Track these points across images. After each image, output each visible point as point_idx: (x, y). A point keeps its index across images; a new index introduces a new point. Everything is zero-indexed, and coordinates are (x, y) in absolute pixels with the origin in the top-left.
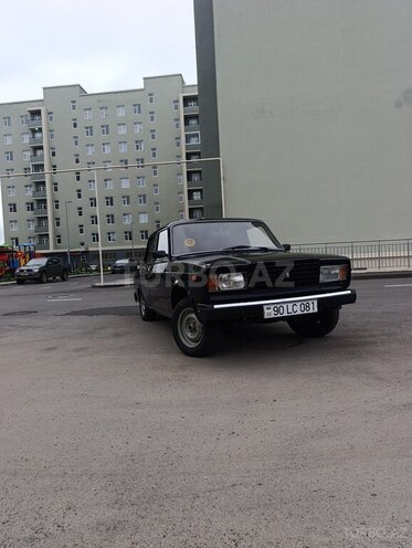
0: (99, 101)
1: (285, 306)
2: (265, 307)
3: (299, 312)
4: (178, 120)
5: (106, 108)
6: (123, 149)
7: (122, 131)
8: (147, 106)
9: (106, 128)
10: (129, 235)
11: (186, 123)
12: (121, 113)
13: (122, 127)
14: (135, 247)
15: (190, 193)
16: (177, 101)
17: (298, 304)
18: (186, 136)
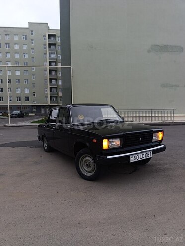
0: (5, 31)
1: (139, 155)
2: (131, 157)
3: (145, 158)
4: (45, 45)
5: (8, 35)
6: (17, 56)
7: (17, 47)
8: (30, 36)
9: (8, 45)
10: (19, 99)
11: (49, 47)
12: (16, 38)
13: (16, 45)
14: (22, 104)
15: (50, 80)
16: (45, 36)
17: (145, 154)
18: (49, 53)
